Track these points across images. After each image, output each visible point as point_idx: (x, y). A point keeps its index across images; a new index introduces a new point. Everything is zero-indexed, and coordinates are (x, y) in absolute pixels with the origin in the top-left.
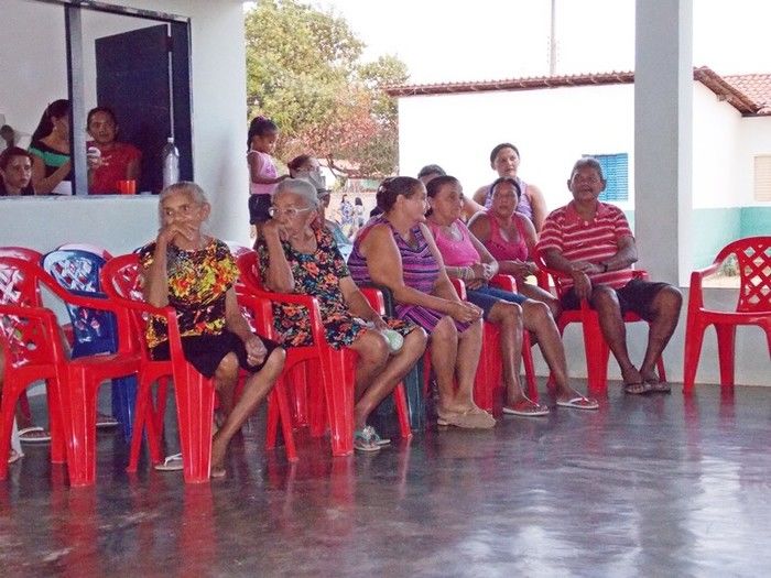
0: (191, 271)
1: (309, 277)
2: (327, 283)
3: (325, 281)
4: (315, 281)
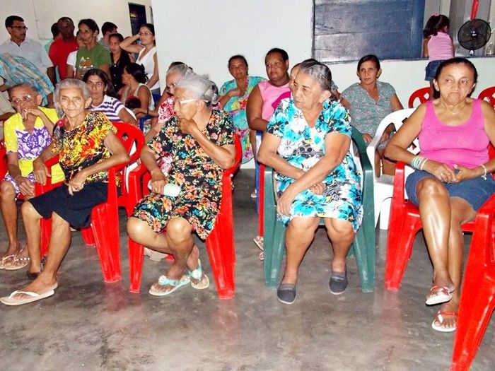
1: (183, 149)
2: (197, 155)
3: (195, 153)
4: (187, 153)
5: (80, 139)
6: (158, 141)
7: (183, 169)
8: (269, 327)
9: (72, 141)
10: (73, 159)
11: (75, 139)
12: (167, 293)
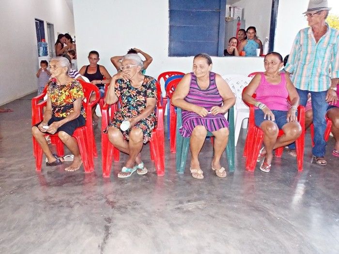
0: (57, 93)
1: (130, 96)
2: (138, 99)
3: (137, 98)
4: (132, 98)
5: (65, 91)
6: (119, 90)
7: (134, 106)
8: (191, 184)
9: (61, 91)
10: (59, 102)
11: (63, 91)
12: (128, 176)
